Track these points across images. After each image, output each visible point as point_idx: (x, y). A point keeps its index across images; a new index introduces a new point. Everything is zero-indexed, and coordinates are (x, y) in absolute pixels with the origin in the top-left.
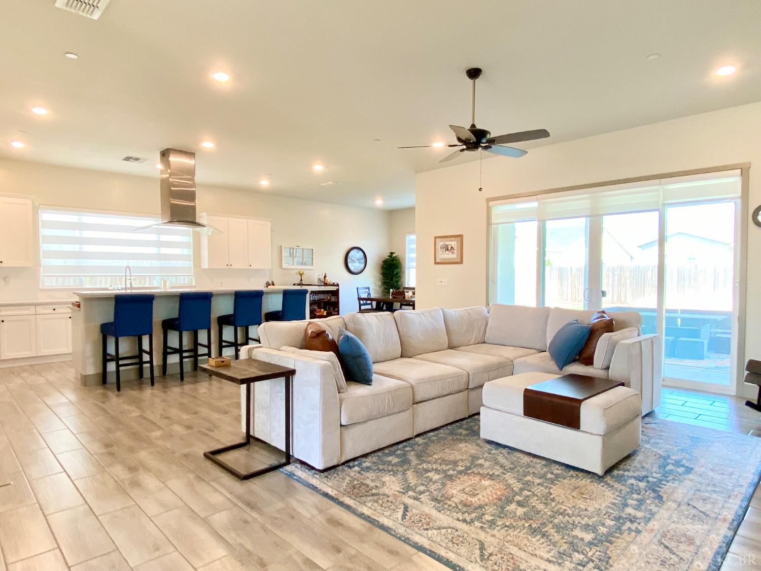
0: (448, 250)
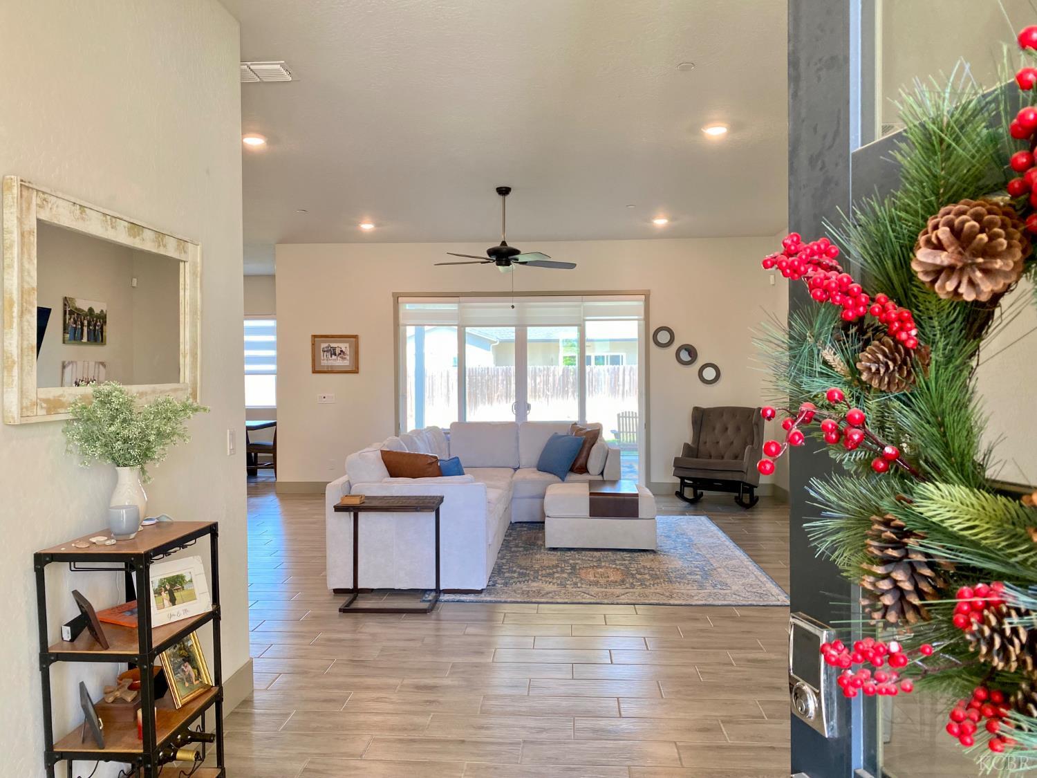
0: (335, 355)
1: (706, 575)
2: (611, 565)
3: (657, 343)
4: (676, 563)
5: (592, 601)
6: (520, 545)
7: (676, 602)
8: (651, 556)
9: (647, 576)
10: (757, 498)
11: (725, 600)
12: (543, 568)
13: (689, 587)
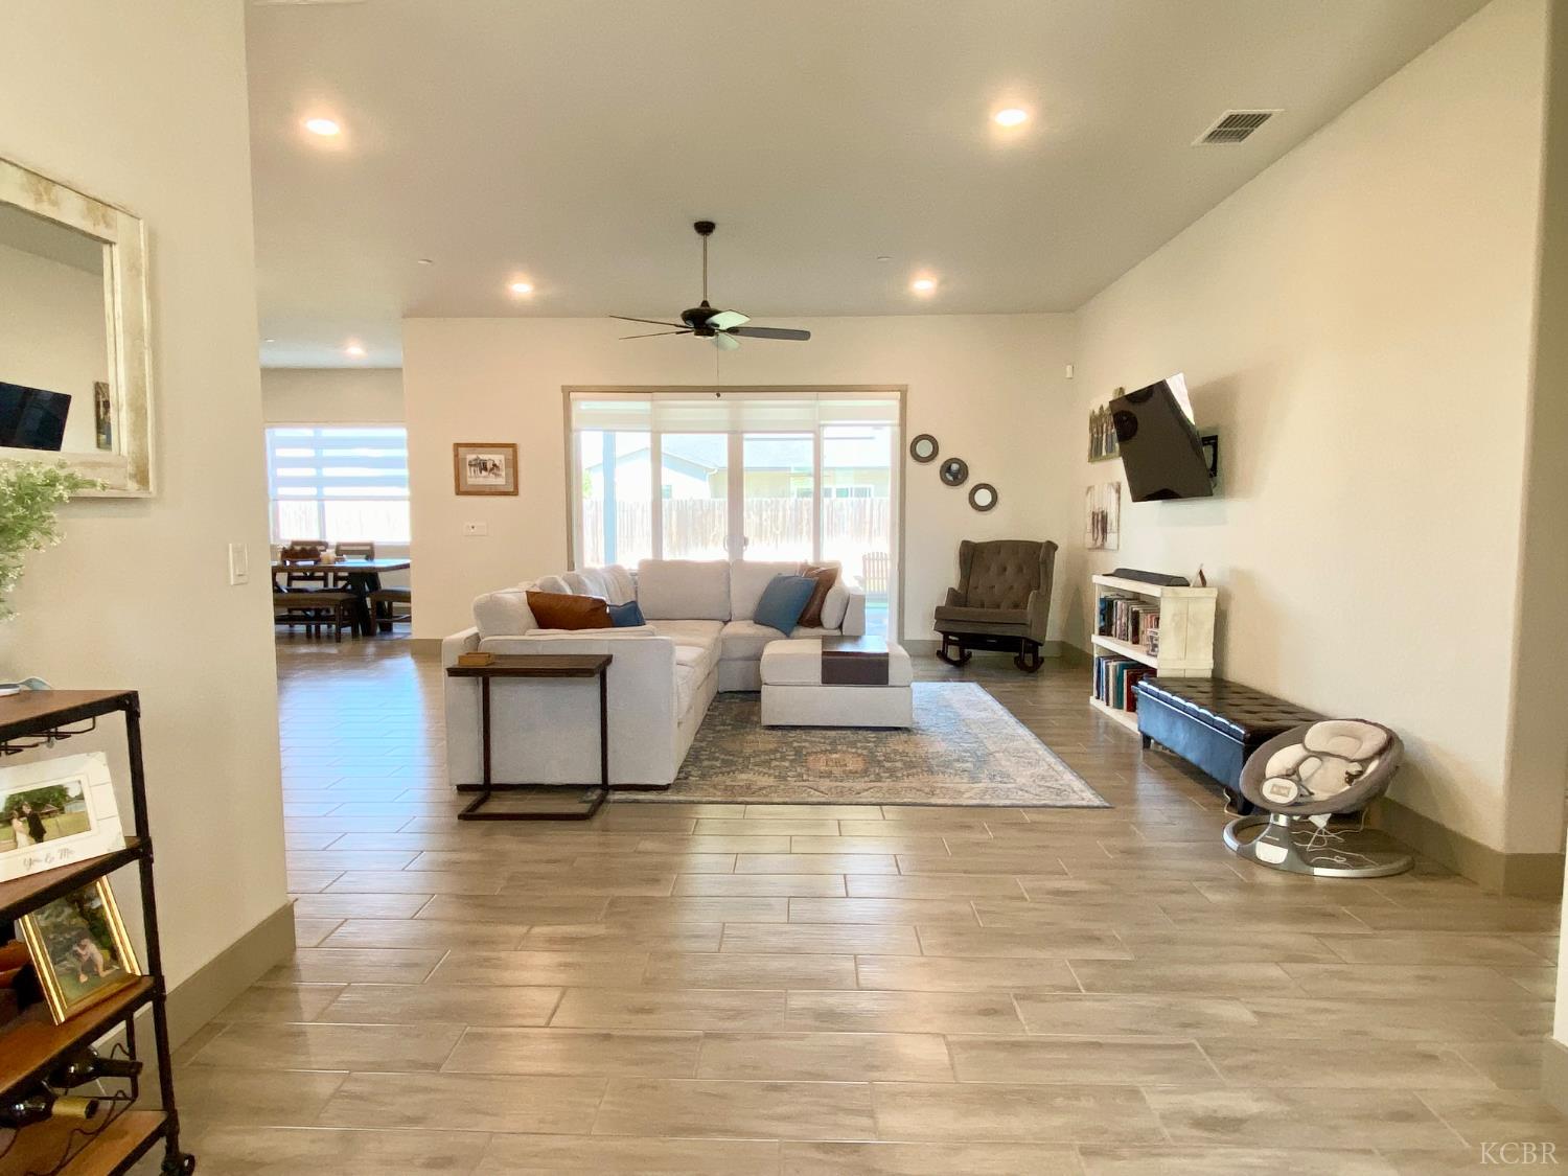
0: (486, 469)
1: (982, 760)
2: (849, 749)
3: (917, 457)
4: (938, 745)
5: (823, 800)
6: (728, 722)
7: (940, 801)
8: (904, 737)
9: (899, 764)
10: (1043, 659)
11: (1007, 798)
12: (756, 754)
13: (957, 779)
